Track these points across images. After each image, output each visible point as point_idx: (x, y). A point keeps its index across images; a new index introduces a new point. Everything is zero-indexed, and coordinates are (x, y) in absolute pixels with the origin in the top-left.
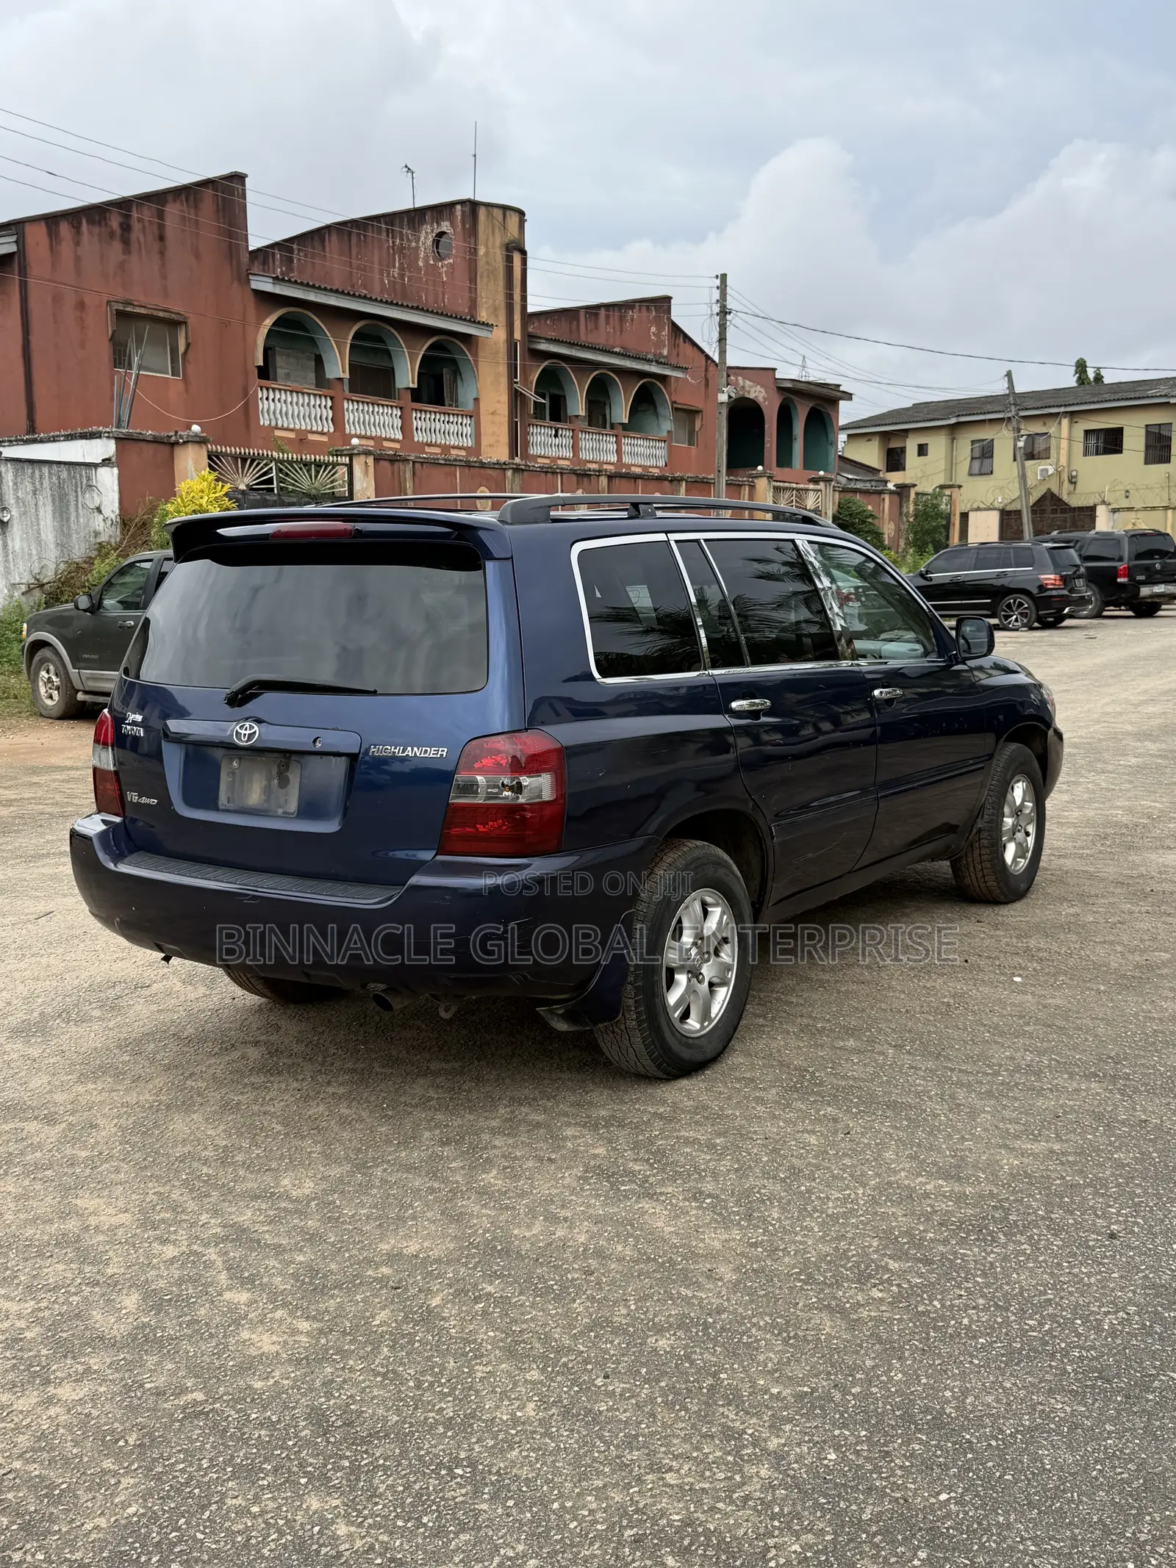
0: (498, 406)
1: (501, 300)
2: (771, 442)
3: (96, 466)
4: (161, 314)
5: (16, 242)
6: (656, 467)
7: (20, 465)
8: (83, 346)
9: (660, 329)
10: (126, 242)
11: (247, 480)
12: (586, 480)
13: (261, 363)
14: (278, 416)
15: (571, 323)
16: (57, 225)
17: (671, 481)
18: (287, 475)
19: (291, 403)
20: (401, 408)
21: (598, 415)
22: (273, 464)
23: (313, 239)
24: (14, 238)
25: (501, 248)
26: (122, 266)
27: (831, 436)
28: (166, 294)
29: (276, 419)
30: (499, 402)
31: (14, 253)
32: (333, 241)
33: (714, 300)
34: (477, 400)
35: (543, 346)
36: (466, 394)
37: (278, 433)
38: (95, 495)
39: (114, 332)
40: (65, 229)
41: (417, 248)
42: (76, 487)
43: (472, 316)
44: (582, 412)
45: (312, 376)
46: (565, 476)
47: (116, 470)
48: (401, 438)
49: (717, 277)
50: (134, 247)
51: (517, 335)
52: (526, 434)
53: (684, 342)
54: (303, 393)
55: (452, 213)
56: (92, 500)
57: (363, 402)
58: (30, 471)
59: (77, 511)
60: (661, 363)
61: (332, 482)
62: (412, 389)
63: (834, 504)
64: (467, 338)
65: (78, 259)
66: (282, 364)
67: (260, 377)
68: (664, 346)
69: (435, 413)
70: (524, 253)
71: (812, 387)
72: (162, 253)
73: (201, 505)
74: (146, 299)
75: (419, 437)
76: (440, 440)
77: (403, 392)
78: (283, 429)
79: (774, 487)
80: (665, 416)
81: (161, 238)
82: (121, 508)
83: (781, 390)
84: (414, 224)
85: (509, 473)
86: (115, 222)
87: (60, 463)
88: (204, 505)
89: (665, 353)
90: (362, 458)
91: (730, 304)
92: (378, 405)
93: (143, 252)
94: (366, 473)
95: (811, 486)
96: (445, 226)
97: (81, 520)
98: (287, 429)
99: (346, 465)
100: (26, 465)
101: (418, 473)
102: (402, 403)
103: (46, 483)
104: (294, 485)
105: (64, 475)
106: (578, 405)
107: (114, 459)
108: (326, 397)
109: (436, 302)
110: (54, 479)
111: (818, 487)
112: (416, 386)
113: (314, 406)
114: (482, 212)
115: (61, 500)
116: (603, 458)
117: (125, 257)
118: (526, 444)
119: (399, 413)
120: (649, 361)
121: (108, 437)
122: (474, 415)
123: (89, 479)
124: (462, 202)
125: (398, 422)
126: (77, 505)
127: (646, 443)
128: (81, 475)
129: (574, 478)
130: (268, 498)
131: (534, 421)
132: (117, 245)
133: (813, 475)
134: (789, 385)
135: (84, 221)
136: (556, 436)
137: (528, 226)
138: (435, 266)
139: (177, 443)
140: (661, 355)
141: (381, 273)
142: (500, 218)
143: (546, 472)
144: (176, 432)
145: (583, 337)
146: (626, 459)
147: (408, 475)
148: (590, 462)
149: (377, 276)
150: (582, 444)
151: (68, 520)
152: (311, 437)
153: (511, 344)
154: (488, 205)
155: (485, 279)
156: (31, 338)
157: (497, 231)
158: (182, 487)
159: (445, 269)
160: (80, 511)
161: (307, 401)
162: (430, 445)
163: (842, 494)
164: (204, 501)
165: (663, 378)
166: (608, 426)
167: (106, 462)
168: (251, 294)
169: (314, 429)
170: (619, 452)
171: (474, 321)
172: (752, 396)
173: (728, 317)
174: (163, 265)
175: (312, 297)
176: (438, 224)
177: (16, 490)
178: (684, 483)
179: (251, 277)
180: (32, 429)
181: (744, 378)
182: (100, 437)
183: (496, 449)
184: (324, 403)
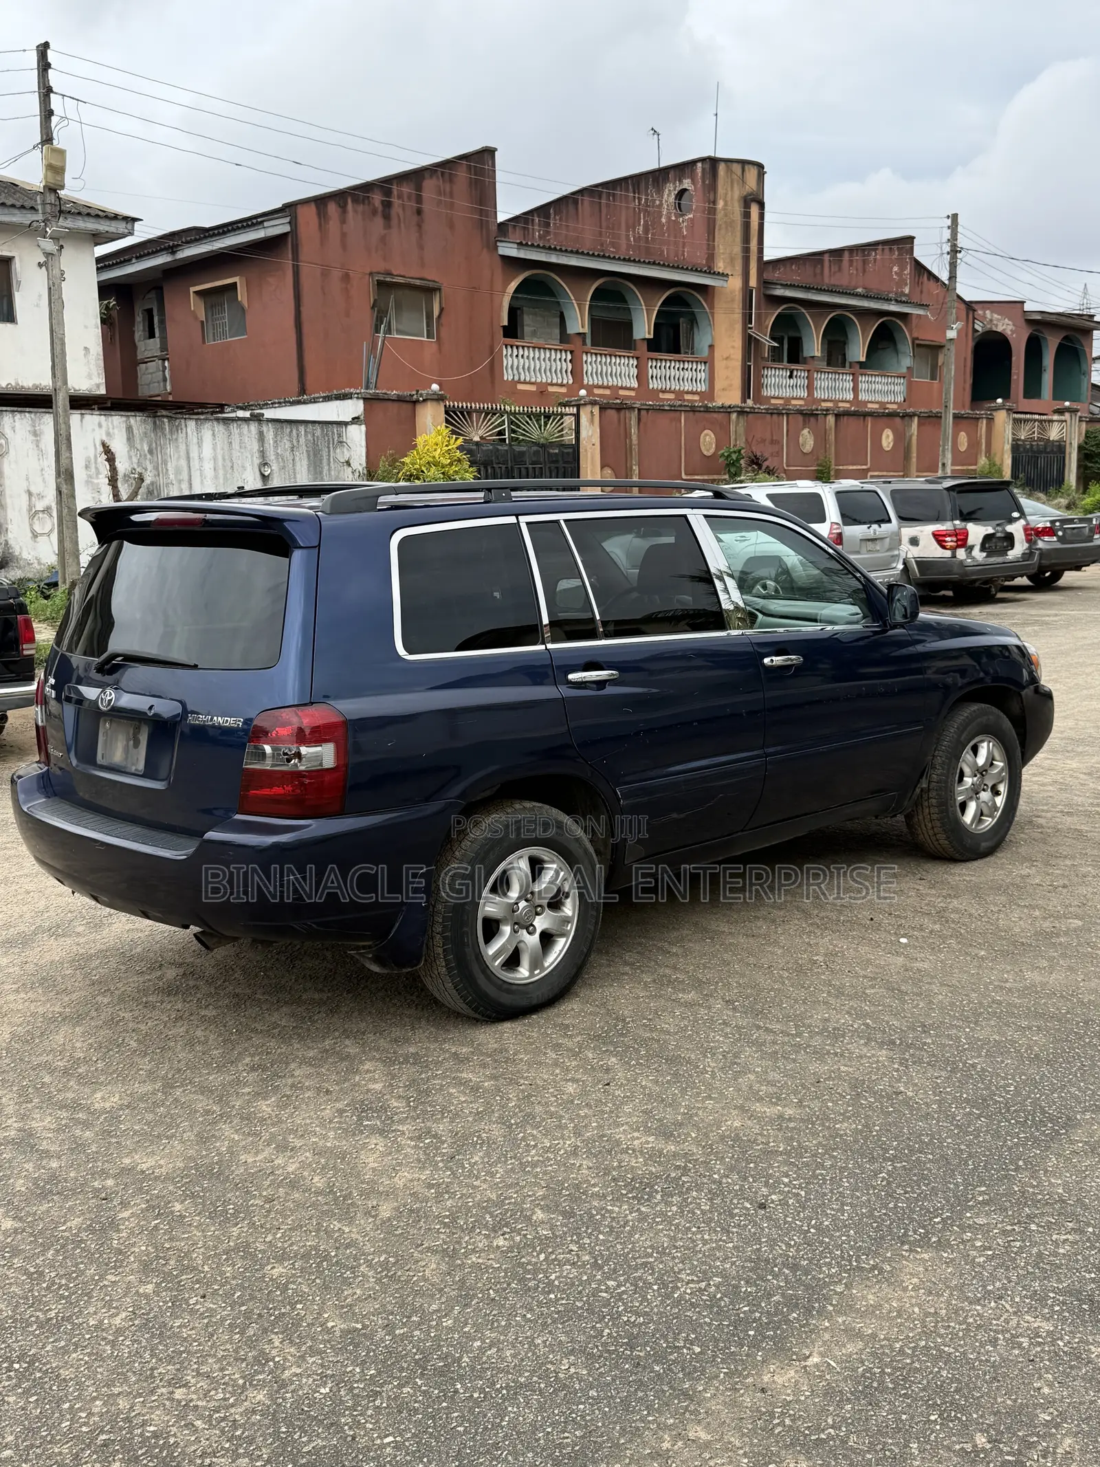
0: (732, 351)
1: (737, 249)
2: (1018, 374)
3: (346, 424)
4: (418, 282)
5: (290, 223)
6: (894, 403)
7: (278, 425)
8: (347, 315)
9: (902, 269)
10: (387, 217)
11: (480, 432)
12: (812, 419)
13: (506, 323)
14: (521, 370)
15: (815, 267)
16: (326, 206)
17: (903, 417)
18: (519, 427)
19: (533, 358)
20: (637, 358)
21: (836, 355)
22: (505, 417)
23: (567, 202)
24: (288, 219)
25: (739, 201)
26: (383, 240)
27: (1084, 367)
28: (423, 265)
29: (519, 374)
30: (733, 347)
31: (285, 235)
32: (586, 202)
33: (945, 240)
34: (711, 347)
35: (779, 292)
36: (702, 341)
37: (520, 387)
38: (345, 450)
39: (375, 301)
40: (332, 208)
41: (661, 205)
42: (329, 444)
43: (709, 267)
44: (818, 354)
45: (557, 331)
46: (791, 416)
47: (363, 428)
48: (636, 386)
49: (948, 217)
50: (394, 221)
51: (753, 282)
52: (759, 376)
53: (929, 279)
54: (545, 349)
55: (693, 172)
56: (342, 454)
57: (601, 355)
58: (288, 430)
59: (329, 464)
60: (901, 301)
61: (559, 432)
62: (648, 340)
63: (1080, 434)
64: (703, 289)
65: (344, 235)
66: (529, 322)
67: (505, 336)
68: (906, 284)
69: (670, 361)
70: (762, 205)
71: (1064, 318)
72: (419, 226)
73: (434, 457)
74: (405, 270)
75: (654, 385)
76: (675, 386)
77: (639, 344)
78: (525, 382)
79: (1014, 420)
80: (905, 353)
81: (419, 212)
82: (367, 462)
83: (1030, 322)
84: (658, 183)
85: (734, 416)
86: (377, 198)
87: (314, 422)
88: (437, 457)
89: (907, 290)
90: (589, 408)
91: (961, 242)
92: (615, 356)
93: (402, 225)
94: (592, 421)
95: (1056, 417)
96: (687, 184)
97: (333, 473)
98: (530, 383)
99: (573, 415)
100: (284, 425)
101: (643, 420)
102: (637, 353)
103: (302, 440)
104: (524, 435)
105: (318, 432)
106: (814, 346)
107: (362, 417)
108: (566, 351)
109: (677, 255)
110: (310, 437)
111: (1062, 418)
112: (652, 337)
113: (555, 360)
114: (722, 168)
115: (315, 455)
116: (839, 396)
117: (386, 231)
118: (760, 386)
119: (635, 363)
120: (888, 300)
121: (358, 398)
122: (709, 362)
123: (340, 436)
124: (703, 160)
125: (634, 371)
126: (329, 460)
127: (884, 380)
128: (333, 433)
129: (800, 418)
130: (500, 447)
131: (770, 364)
132: (379, 221)
133: (1058, 405)
134: (1038, 317)
135: (349, 201)
136: (791, 377)
137: (767, 178)
138: (676, 222)
139: (417, 401)
140: (903, 294)
141: (628, 231)
142: (739, 172)
143: (772, 414)
144: (418, 391)
145: (826, 280)
146: (863, 397)
147: (634, 422)
148: (824, 401)
149: (623, 233)
150: (817, 384)
151: (321, 473)
152: (551, 389)
153: (747, 292)
154: (728, 161)
155: (723, 232)
156: (302, 309)
157: (735, 185)
158: (420, 440)
159: (685, 224)
160: (332, 464)
161: (548, 355)
162: (664, 391)
163: (1090, 424)
164: (437, 454)
165: (904, 316)
166: (847, 365)
167: (356, 420)
168: (499, 259)
169: (554, 381)
170: (855, 390)
171: (711, 272)
172: (999, 329)
173: (959, 255)
174: (421, 236)
175: (554, 259)
176: (681, 181)
177: (276, 447)
178: (916, 419)
179: (499, 244)
180: (303, 391)
181: (992, 312)
182: (351, 398)
183: (729, 393)
184: (564, 357)
